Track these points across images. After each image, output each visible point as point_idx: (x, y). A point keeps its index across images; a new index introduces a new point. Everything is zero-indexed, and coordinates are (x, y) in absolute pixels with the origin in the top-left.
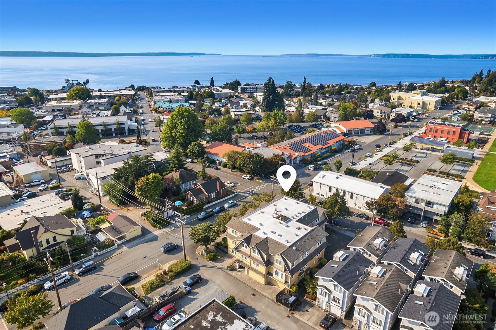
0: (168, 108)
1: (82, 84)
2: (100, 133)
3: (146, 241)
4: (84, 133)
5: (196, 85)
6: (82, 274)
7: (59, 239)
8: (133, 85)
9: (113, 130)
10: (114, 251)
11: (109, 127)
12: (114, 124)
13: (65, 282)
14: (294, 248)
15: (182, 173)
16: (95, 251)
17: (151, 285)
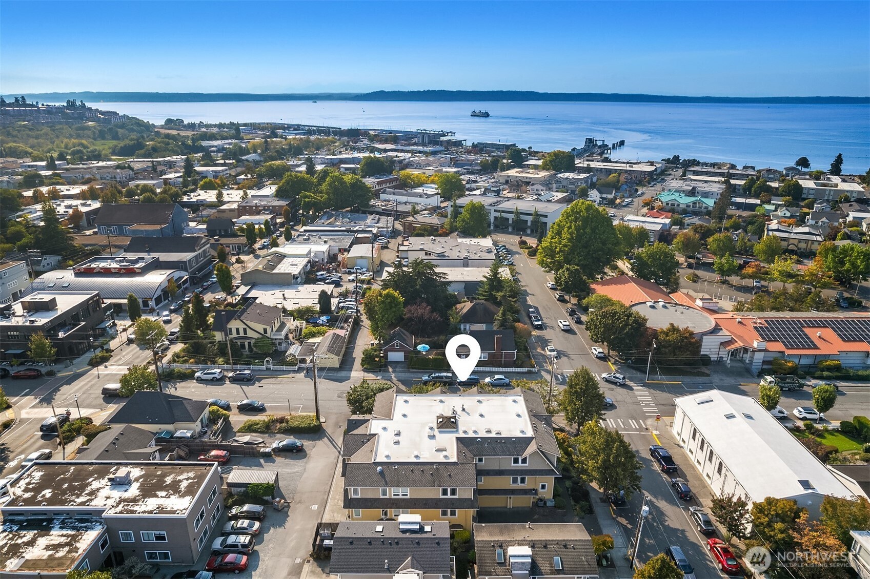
0: (670, 203)
1: (610, 146)
2: (510, 225)
3: (331, 378)
4: (468, 219)
5: (799, 168)
6: (234, 380)
7: (250, 334)
8: (678, 157)
9: (529, 224)
10: (289, 372)
11: (523, 217)
12: (530, 215)
13: (212, 380)
14: (379, 468)
15: (477, 306)
16: (268, 362)
17: (252, 425)
